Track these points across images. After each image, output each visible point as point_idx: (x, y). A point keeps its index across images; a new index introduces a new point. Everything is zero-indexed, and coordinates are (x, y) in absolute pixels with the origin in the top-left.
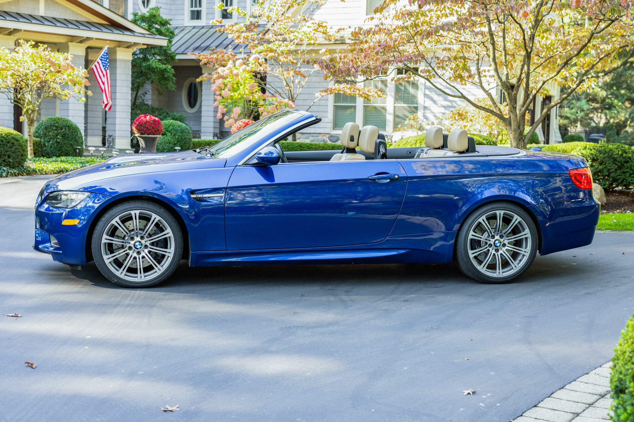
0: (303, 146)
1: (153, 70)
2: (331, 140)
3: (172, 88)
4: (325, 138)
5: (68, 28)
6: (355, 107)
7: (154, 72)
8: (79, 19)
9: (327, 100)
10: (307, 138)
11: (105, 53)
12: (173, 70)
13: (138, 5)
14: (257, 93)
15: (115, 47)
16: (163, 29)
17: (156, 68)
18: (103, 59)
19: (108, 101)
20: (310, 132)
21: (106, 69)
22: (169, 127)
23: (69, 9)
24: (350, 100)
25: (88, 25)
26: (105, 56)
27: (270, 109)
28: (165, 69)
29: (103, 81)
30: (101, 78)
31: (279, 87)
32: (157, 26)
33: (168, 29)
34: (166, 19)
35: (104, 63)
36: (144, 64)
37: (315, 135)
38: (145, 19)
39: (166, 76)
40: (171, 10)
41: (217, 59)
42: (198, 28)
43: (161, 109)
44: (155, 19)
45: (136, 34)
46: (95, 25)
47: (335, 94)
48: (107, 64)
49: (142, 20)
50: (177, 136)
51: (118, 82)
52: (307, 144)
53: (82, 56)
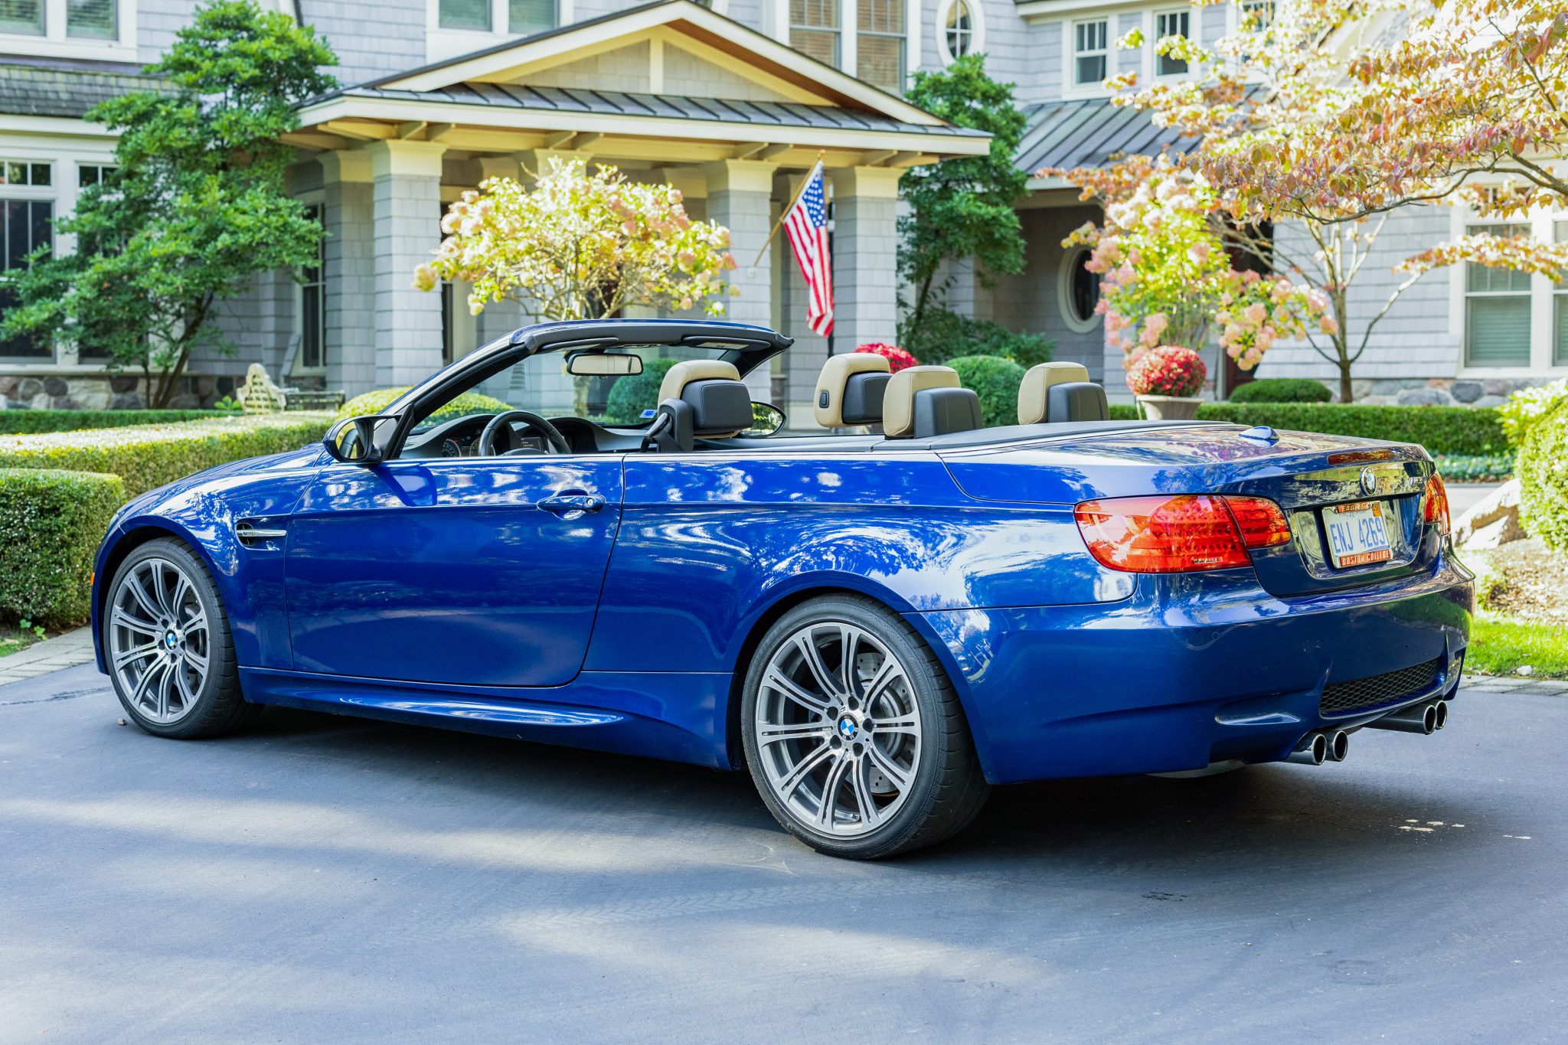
0: (1362, 416)
1: (961, 221)
2: (1458, 397)
3: (1013, 268)
4: (1441, 391)
5: (719, 121)
6: (1526, 301)
7: (962, 227)
8: (754, 97)
9: (1447, 283)
10: (1391, 393)
11: (814, 182)
12: (1015, 218)
13: (937, 52)
14: (1222, 271)
15: (851, 168)
16: (993, 112)
17: (970, 215)
18: (811, 198)
19: (821, 309)
20: (1399, 375)
21: (818, 224)
22: (974, 373)
23: (728, 72)
24: (1513, 282)
25: (776, 111)
26: (814, 188)
27: (1247, 316)
28: (994, 218)
29: (811, 256)
30: (805, 249)
31: (1301, 254)
32: (976, 105)
33: (1005, 112)
34: (1000, 85)
35: (814, 209)
36: (938, 208)
37: (1413, 383)
38: (943, 88)
39: (997, 236)
40: (1026, 60)
41: (1120, 183)
42: (1095, 105)
43: (989, 325)
44: (968, 86)
45: (903, 128)
46: (797, 111)
47: (1470, 265)
48: (819, 211)
49: (935, 91)
50: (995, 399)
51: (859, 257)
52: (1375, 410)
53: (762, 193)
